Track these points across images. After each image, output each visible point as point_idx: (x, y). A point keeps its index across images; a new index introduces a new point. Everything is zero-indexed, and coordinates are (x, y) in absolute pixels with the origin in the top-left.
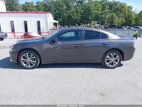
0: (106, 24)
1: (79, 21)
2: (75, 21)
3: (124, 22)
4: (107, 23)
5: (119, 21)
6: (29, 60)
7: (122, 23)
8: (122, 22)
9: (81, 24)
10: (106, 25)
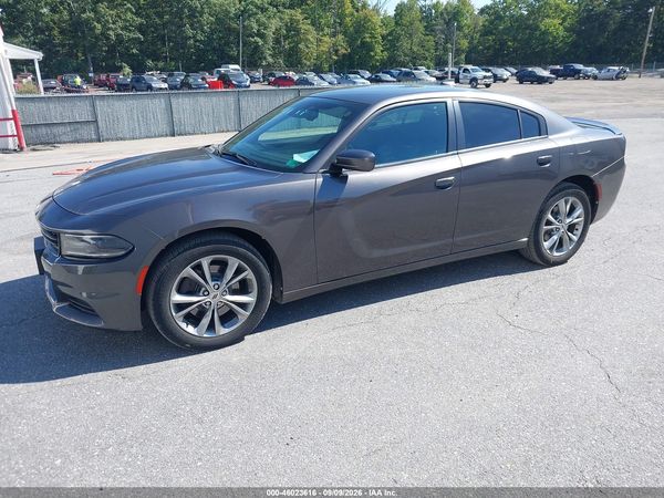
0: (270, 60)
1: (134, 51)
2: (112, 49)
3: (345, 52)
4: (273, 56)
5: (322, 48)
6: (215, 297)
7: (335, 58)
8: (337, 51)
9: (150, 63)
10: (269, 65)
